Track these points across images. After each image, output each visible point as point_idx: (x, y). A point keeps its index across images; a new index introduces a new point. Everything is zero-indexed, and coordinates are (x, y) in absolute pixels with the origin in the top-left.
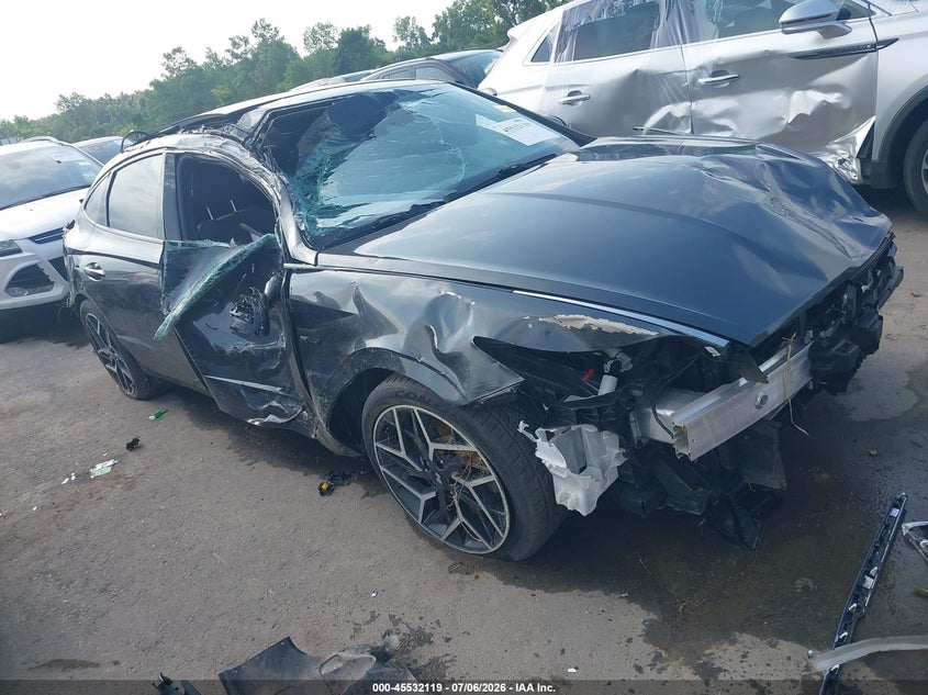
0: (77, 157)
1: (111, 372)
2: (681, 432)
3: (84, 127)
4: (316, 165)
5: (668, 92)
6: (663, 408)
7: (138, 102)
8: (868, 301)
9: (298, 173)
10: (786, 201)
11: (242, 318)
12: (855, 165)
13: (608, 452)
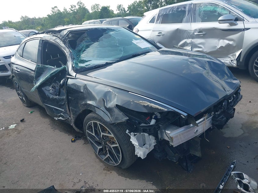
0: (20, 35)
1: (20, 98)
2: (172, 138)
3: (27, 25)
4: (81, 47)
5: (186, 35)
6: (167, 130)
7: (43, 20)
8: (230, 105)
9: (76, 49)
10: (211, 73)
11: (53, 90)
12: (235, 62)
13: (151, 141)
